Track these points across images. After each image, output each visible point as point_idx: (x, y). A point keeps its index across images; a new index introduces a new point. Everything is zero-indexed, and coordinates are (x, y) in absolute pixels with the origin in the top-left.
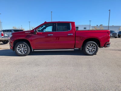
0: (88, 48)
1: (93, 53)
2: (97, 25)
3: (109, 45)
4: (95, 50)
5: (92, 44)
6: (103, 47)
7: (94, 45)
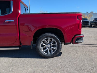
0: (42, 46)
1: (52, 53)
2: (87, 13)
3: (82, 40)
4: (56, 49)
5: (49, 39)
6: (70, 44)
7: (53, 40)
